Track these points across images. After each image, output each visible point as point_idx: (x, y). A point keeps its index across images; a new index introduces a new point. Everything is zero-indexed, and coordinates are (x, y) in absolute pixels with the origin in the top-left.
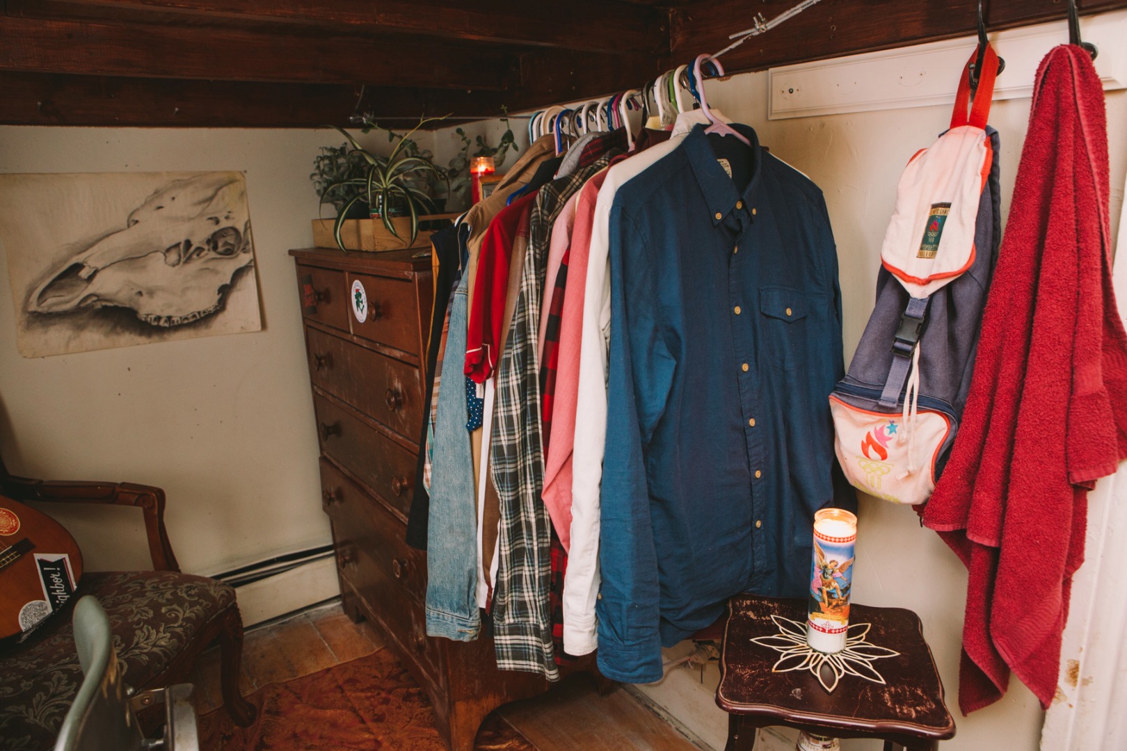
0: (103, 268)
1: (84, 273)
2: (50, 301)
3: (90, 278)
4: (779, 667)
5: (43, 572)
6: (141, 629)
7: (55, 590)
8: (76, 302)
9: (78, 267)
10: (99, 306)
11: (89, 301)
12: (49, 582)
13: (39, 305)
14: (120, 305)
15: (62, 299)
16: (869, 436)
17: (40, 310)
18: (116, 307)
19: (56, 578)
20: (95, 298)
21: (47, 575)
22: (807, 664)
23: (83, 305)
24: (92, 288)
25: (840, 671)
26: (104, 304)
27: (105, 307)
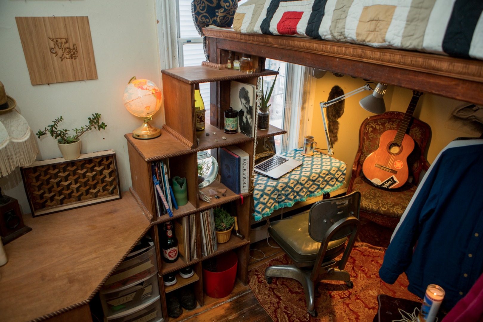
0: (481, 109)
1: (474, 108)
2: (461, 113)
3: (476, 111)
5: (390, 179)
6: (399, 206)
7: (386, 183)
8: (467, 116)
9: (473, 106)
10: (474, 120)
11: (472, 118)
12: (388, 181)
13: (457, 114)
14: (481, 122)
15: (464, 114)
17: (456, 115)
18: (479, 122)
19: (390, 183)
20: (474, 117)
21: (389, 180)
23: (469, 118)
24: (474, 114)
26: (476, 120)
27: (475, 121)
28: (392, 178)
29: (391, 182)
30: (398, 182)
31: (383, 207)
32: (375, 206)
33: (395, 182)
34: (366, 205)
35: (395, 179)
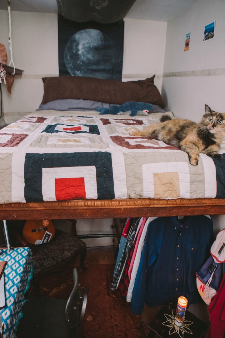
4: (164, 324)
6: (66, 251)
16: (202, 285)
22: (170, 326)
25: (176, 331)
28: (47, 234)
29: (47, 236)
30: (51, 234)
31: (58, 259)
32: (53, 261)
33: (50, 235)
34: (48, 265)
35: (49, 233)
